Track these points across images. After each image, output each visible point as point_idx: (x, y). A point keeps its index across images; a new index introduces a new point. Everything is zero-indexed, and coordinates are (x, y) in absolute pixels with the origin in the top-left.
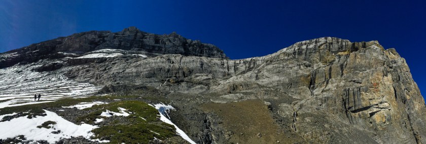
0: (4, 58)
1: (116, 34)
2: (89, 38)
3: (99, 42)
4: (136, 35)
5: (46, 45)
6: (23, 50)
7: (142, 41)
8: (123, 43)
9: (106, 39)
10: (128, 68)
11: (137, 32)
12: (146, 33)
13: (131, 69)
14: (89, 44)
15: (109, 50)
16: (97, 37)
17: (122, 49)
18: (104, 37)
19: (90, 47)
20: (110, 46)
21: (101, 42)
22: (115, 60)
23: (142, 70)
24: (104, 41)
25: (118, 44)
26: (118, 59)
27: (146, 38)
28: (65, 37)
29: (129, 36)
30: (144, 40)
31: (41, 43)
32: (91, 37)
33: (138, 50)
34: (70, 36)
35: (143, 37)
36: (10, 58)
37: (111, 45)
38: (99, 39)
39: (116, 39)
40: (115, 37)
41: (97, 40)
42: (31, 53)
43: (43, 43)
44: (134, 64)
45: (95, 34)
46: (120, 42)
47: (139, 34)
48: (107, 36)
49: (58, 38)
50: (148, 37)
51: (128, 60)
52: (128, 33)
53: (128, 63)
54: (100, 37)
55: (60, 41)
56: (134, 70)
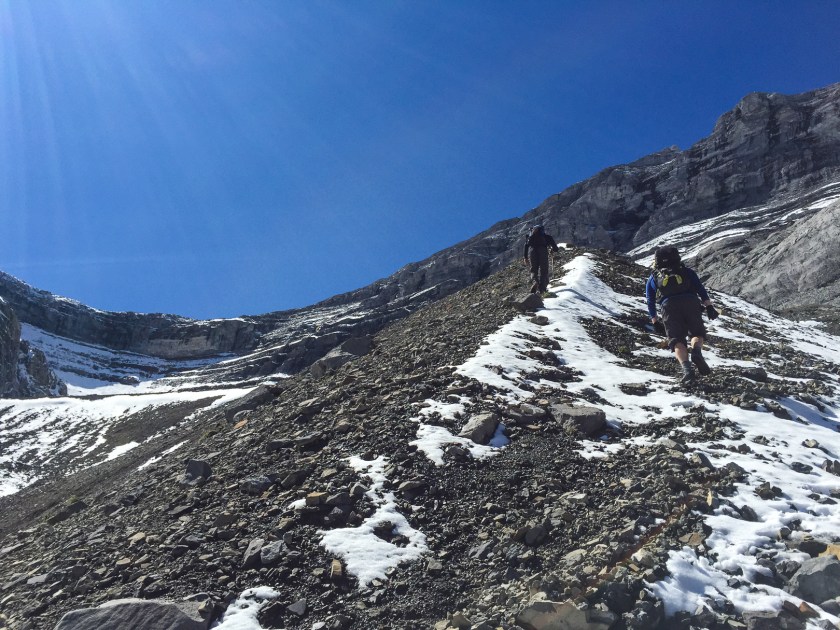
0: (313, 330)
1: (692, 154)
2: (600, 204)
3: (642, 207)
4: (772, 125)
5: (456, 263)
6: (378, 292)
7: (811, 139)
8: (732, 183)
9: (661, 187)
10: (747, 279)
11: (774, 109)
12: (812, 95)
13: (757, 281)
14: (606, 228)
15: (686, 229)
16: (629, 190)
17: (738, 208)
18: (653, 182)
19: (614, 239)
20: (687, 213)
21: (650, 204)
22: (702, 265)
23: (798, 267)
24: (659, 200)
25: (711, 192)
26: (715, 260)
27: (819, 119)
28: (516, 221)
29: (751, 139)
30: (817, 129)
31: (436, 256)
32: (605, 197)
33: (808, 185)
34: (535, 212)
35: (808, 116)
36: (336, 326)
37: (689, 207)
38: (638, 197)
39: (702, 177)
40: (693, 170)
41: (632, 204)
42: (406, 302)
43: (443, 257)
44: (766, 259)
45: (619, 181)
46: (720, 179)
47: (783, 115)
48: (666, 175)
49: (494, 229)
50: (829, 106)
51: (747, 250)
52: (741, 129)
53: (745, 262)
54: (639, 186)
55: (501, 240)
56: (770, 278)
